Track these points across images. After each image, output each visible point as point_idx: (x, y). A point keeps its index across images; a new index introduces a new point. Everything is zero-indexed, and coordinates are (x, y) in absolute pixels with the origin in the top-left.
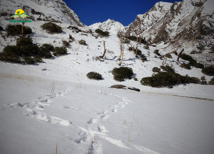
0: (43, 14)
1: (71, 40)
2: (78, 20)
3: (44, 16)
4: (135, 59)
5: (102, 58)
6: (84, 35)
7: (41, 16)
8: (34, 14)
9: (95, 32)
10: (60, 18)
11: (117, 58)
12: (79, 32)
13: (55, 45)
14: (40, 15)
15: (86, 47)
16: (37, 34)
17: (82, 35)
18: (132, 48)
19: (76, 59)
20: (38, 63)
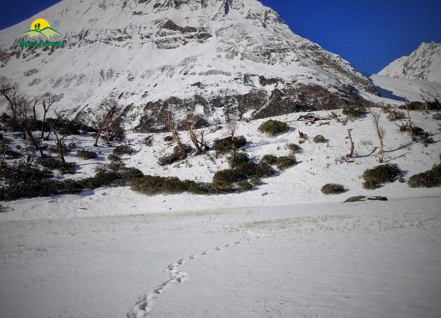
0: (281, 80)
1: (302, 139)
2: (351, 69)
3: (283, 83)
4: (411, 144)
5: (351, 157)
6: (324, 124)
7: (277, 84)
8: (264, 85)
9: (342, 115)
10: (313, 76)
11: (378, 150)
12: (316, 122)
13: (279, 154)
14: (275, 84)
15: (326, 144)
16: (254, 142)
17: (320, 125)
18: (405, 127)
19: (309, 168)
20: (258, 187)
